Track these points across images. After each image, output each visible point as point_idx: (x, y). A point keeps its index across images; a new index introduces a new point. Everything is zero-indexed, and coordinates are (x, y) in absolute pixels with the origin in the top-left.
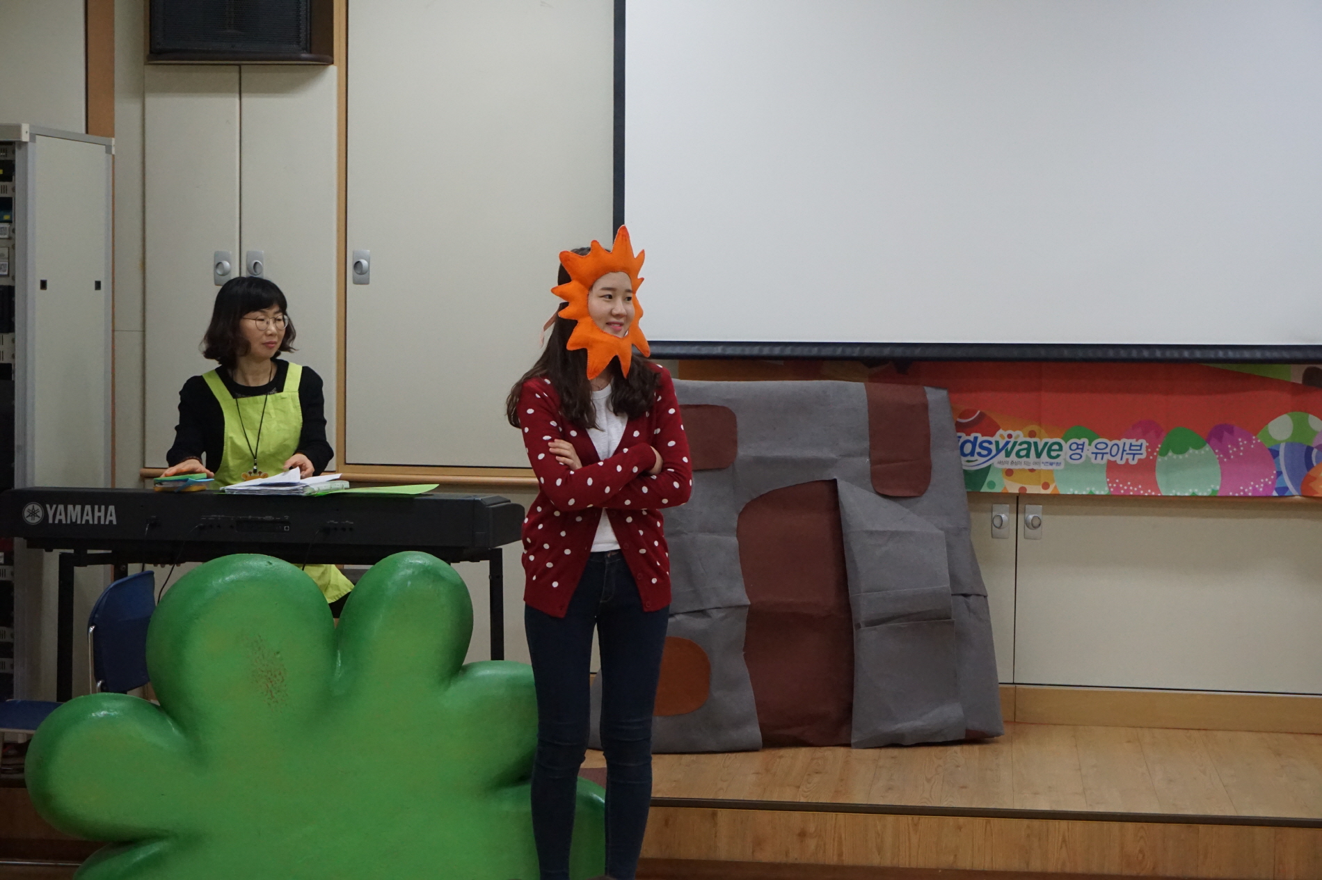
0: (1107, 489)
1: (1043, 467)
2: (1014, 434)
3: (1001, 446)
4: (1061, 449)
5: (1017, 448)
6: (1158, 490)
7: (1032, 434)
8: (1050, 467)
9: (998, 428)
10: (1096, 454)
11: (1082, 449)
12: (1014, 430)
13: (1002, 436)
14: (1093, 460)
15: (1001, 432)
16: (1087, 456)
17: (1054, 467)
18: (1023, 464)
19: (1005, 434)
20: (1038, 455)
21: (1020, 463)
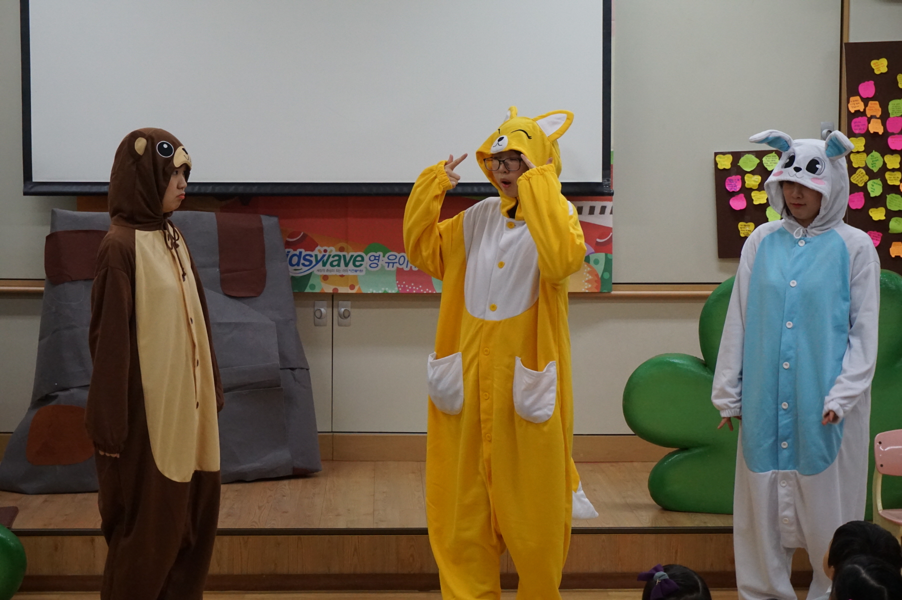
0: (397, 289)
1: (350, 273)
2: (329, 249)
3: (319, 258)
4: (363, 260)
5: (331, 259)
6: (433, 289)
7: (342, 249)
8: (355, 274)
9: (317, 246)
10: (389, 263)
11: (378, 260)
12: (329, 247)
13: (320, 251)
14: (386, 268)
15: (319, 248)
16: (382, 265)
17: (358, 273)
18: (334, 272)
19: (322, 249)
20: (346, 265)
21: (333, 270)
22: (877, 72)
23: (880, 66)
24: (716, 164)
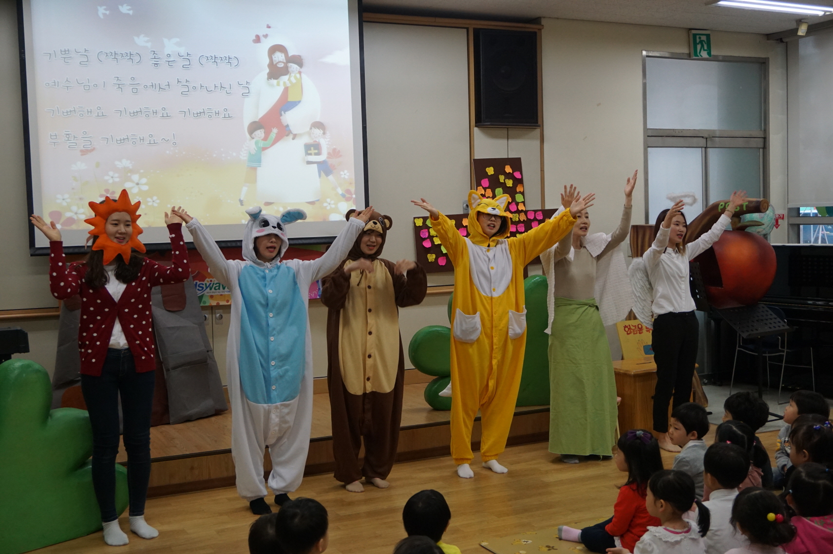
1: (226, 293)
2: (213, 280)
3: (207, 286)
5: (215, 286)
13: (208, 281)
15: (207, 279)
18: (217, 293)
19: (209, 280)
20: (224, 288)
21: (216, 292)
22: (489, 174)
23: (490, 171)
24: (415, 223)
